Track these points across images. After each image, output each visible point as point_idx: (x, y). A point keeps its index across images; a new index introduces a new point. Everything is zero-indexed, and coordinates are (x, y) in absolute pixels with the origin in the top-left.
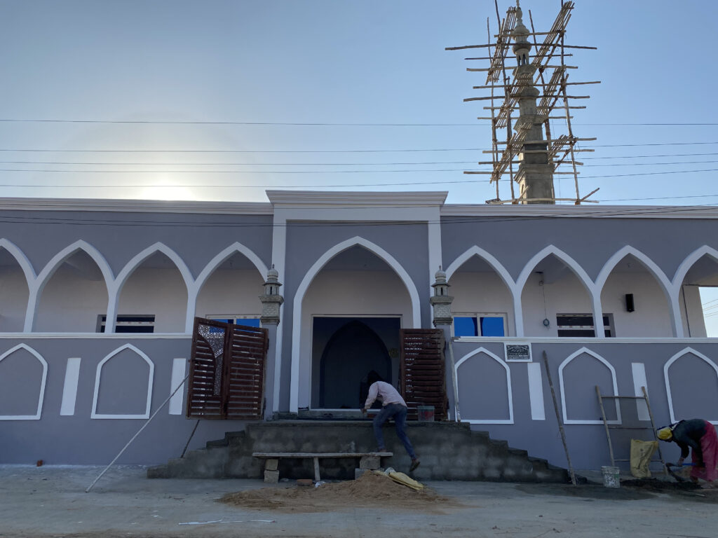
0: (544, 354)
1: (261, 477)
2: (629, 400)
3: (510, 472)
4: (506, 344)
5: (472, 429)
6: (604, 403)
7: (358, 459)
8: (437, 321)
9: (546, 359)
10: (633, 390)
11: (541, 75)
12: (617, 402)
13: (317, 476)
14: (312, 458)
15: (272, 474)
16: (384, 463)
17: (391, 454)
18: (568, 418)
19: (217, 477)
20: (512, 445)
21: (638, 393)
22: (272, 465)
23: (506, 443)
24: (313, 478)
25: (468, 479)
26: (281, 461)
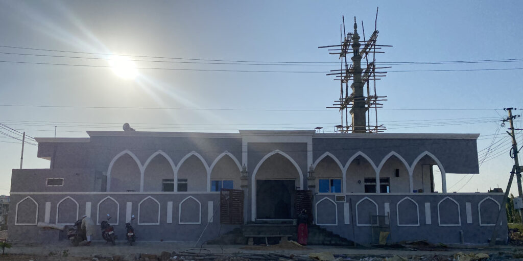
0: (351, 199)
1: (247, 244)
2: (382, 217)
3: (333, 242)
4: (336, 195)
5: (320, 227)
6: (373, 218)
7: (280, 238)
8: (310, 187)
9: (351, 201)
10: (384, 214)
11: (366, 56)
12: (378, 217)
13: (267, 243)
14: (265, 237)
15: (251, 242)
16: (289, 239)
17: (291, 236)
18: (359, 223)
19: (232, 244)
20: (335, 232)
21: (386, 214)
22: (251, 239)
23: (332, 232)
24: (265, 243)
25: (319, 244)
26: (254, 238)
